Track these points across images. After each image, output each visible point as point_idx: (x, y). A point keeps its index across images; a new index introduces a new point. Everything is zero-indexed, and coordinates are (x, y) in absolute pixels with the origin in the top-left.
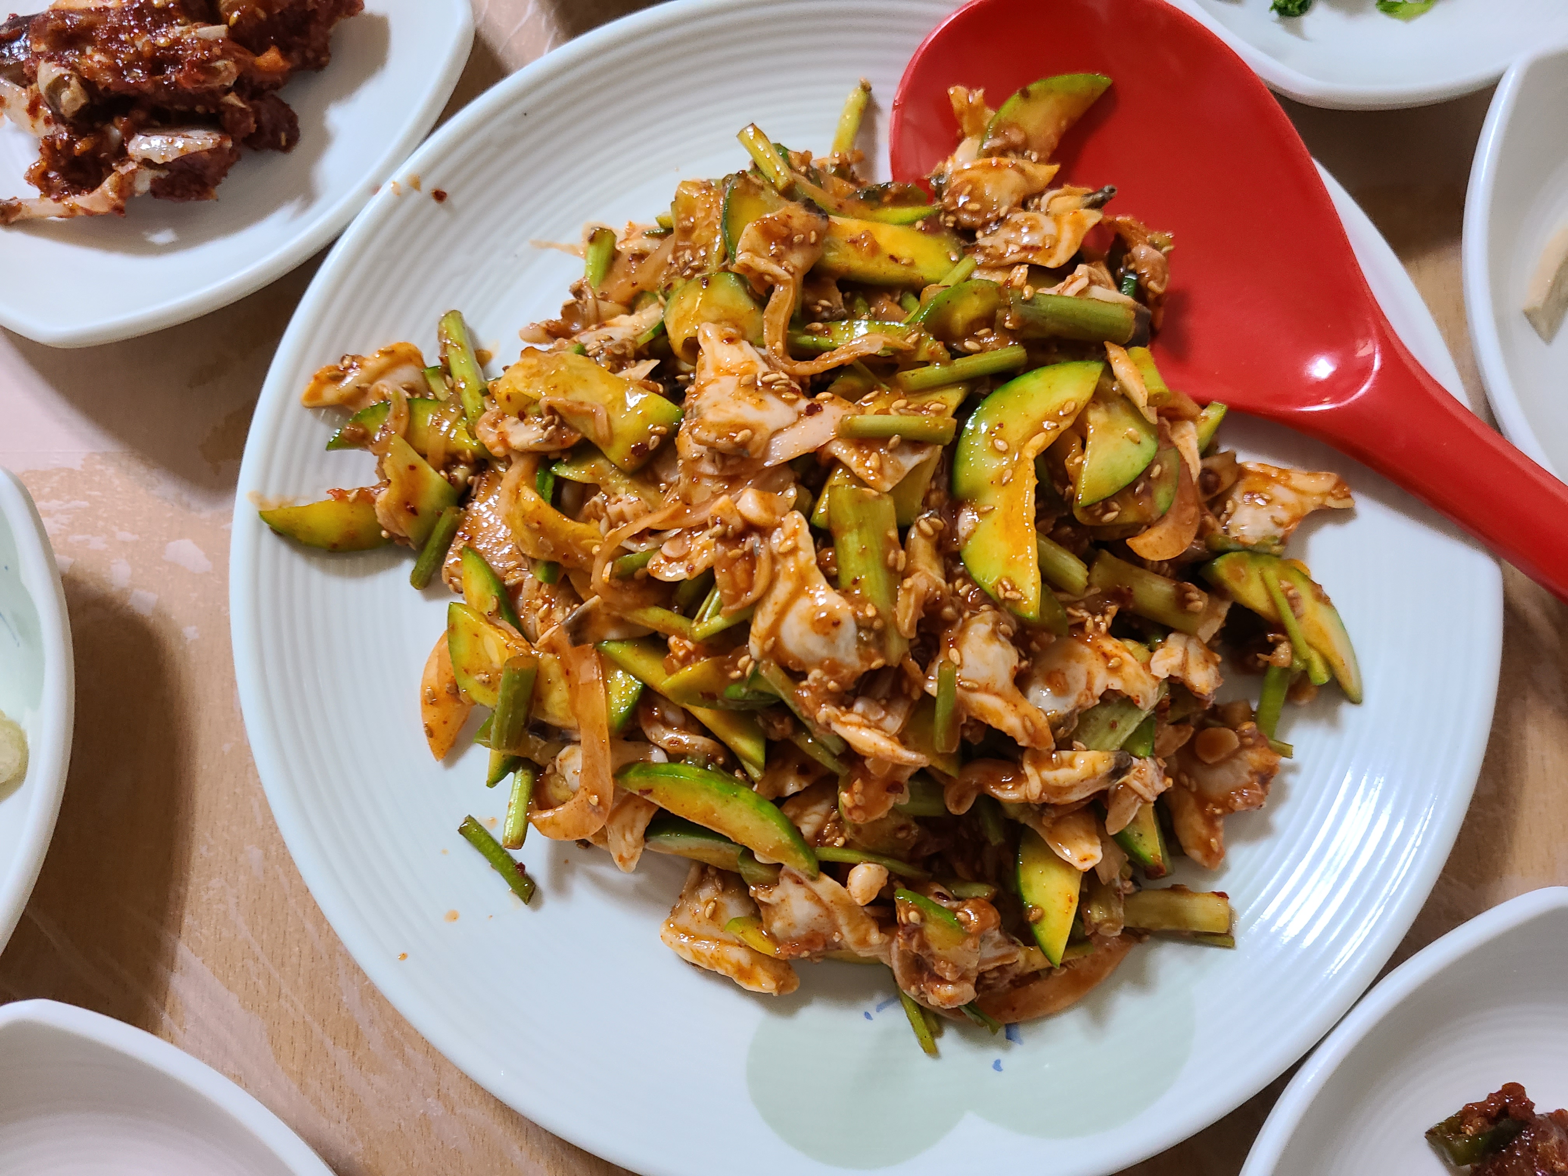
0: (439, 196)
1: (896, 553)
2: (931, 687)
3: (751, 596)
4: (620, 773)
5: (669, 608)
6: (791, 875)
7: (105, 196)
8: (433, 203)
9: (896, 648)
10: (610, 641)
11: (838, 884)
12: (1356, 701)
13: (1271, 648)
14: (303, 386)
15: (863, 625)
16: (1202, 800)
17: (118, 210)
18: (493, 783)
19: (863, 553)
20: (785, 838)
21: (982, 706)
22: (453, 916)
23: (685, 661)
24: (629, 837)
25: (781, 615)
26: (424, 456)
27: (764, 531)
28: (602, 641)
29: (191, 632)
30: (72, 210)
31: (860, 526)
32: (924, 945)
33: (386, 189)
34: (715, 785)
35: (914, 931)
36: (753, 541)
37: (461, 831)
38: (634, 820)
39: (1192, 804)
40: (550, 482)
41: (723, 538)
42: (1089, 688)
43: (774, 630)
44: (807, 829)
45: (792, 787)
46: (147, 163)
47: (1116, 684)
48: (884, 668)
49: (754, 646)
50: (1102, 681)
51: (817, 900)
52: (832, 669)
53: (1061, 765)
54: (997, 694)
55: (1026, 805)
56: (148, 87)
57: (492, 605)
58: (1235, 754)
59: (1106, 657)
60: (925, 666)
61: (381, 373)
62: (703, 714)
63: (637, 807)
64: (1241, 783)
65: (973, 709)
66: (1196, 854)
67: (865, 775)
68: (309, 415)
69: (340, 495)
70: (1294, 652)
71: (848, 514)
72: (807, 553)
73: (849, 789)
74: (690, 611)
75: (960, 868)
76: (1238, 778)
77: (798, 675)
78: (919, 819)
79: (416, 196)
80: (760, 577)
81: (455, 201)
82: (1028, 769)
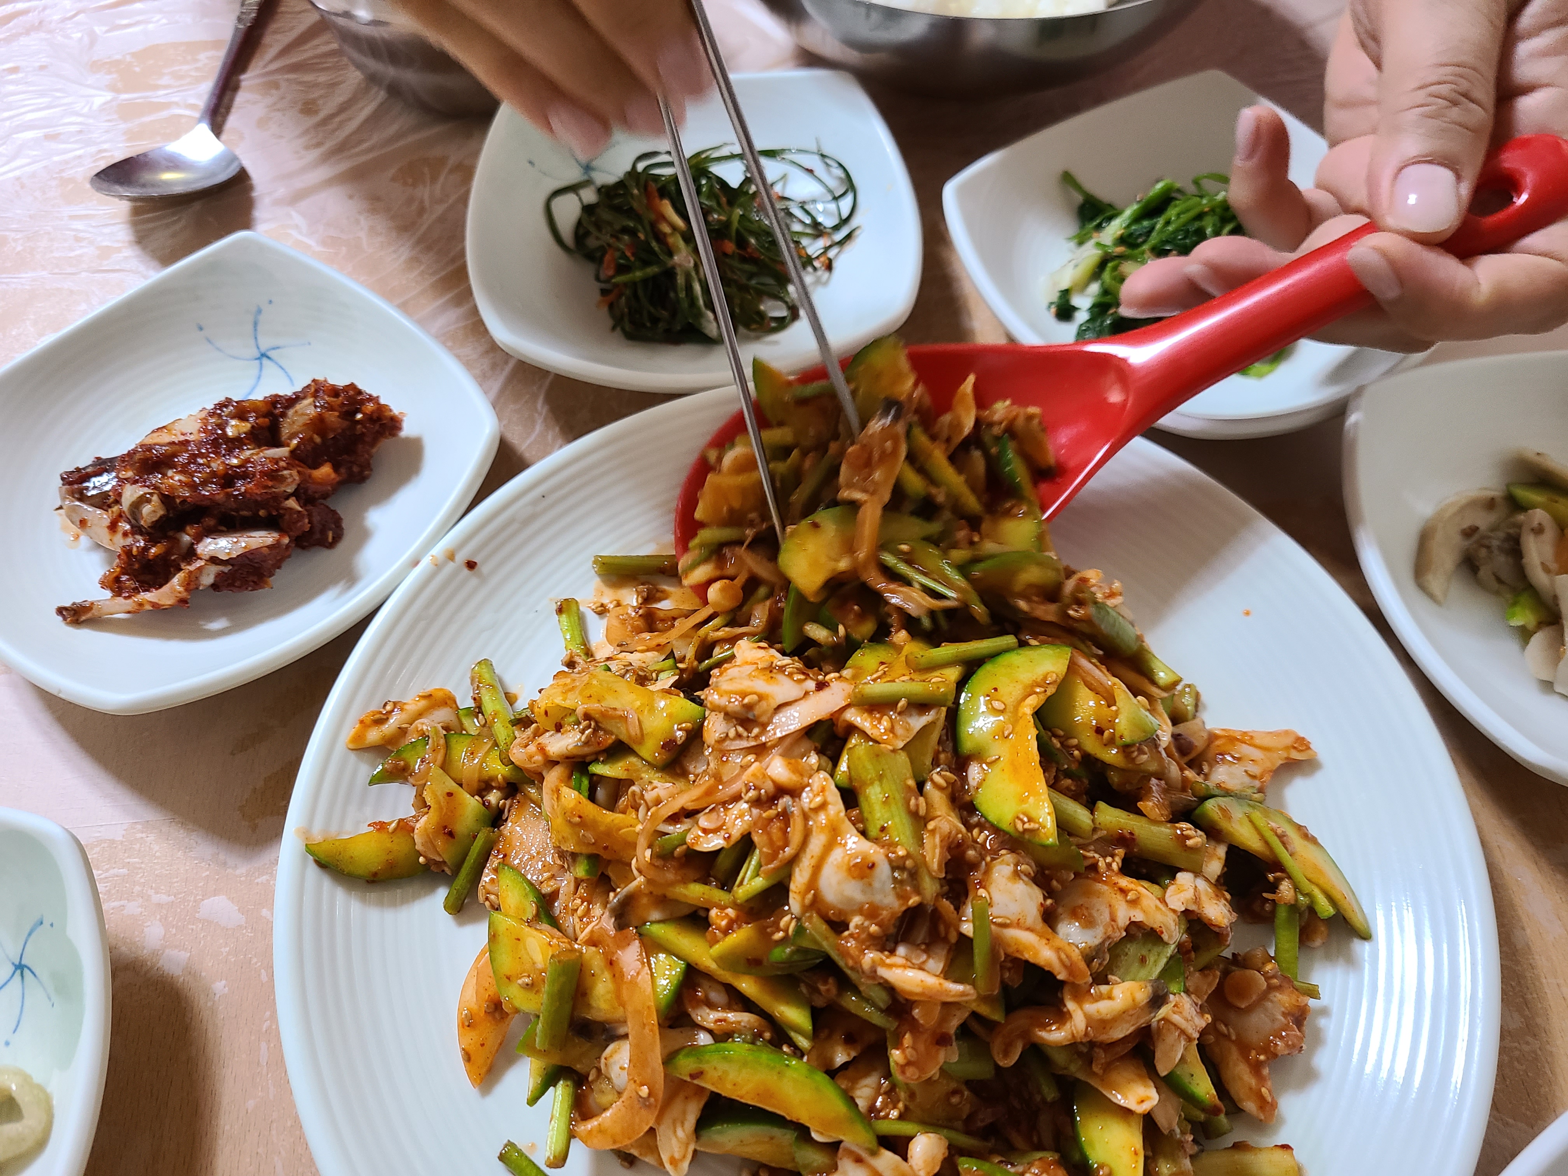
0: (471, 565)
1: (917, 799)
2: (967, 928)
3: (787, 854)
4: (669, 1060)
5: (706, 882)
6: (850, 1153)
7: (173, 590)
8: (466, 571)
9: (930, 887)
10: (652, 922)
11: (897, 1158)
12: (1366, 937)
13: (1274, 887)
14: (352, 730)
15: (897, 866)
16: (1244, 1048)
17: (183, 601)
18: (533, 1100)
19: (886, 802)
20: (841, 1108)
21: (1017, 942)
23: (726, 932)
24: (680, 1133)
25: (817, 869)
26: (461, 785)
27: (794, 792)
28: (645, 924)
29: (220, 987)
30: (141, 605)
31: (881, 778)
33: (426, 562)
34: (766, 1056)
36: (786, 800)
37: (502, 1157)
38: (684, 1113)
39: (1234, 1054)
40: (586, 782)
41: (757, 802)
42: (1113, 919)
43: (813, 884)
44: (862, 1104)
45: (840, 1057)
46: (214, 560)
47: (1138, 917)
48: (920, 907)
49: (795, 904)
50: (1124, 915)
52: (872, 913)
53: (1100, 997)
54: (1029, 929)
55: (1071, 1045)
56: (220, 497)
57: (531, 909)
58: (1264, 996)
59: (1123, 891)
60: (958, 907)
61: (420, 715)
62: (747, 986)
63: (687, 1098)
64: (1277, 1025)
65: (1009, 946)
66: (1250, 1106)
67: (914, 1027)
68: (353, 756)
69: (381, 826)
70: (1296, 888)
71: (868, 770)
72: (836, 806)
73: (898, 1045)
74: (727, 882)
75: (1018, 1141)
76: (1273, 1020)
77: (838, 926)
78: (969, 1083)
79: (451, 566)
80: (795, 833)
81: (484, 568)
82: (1071, 1005)
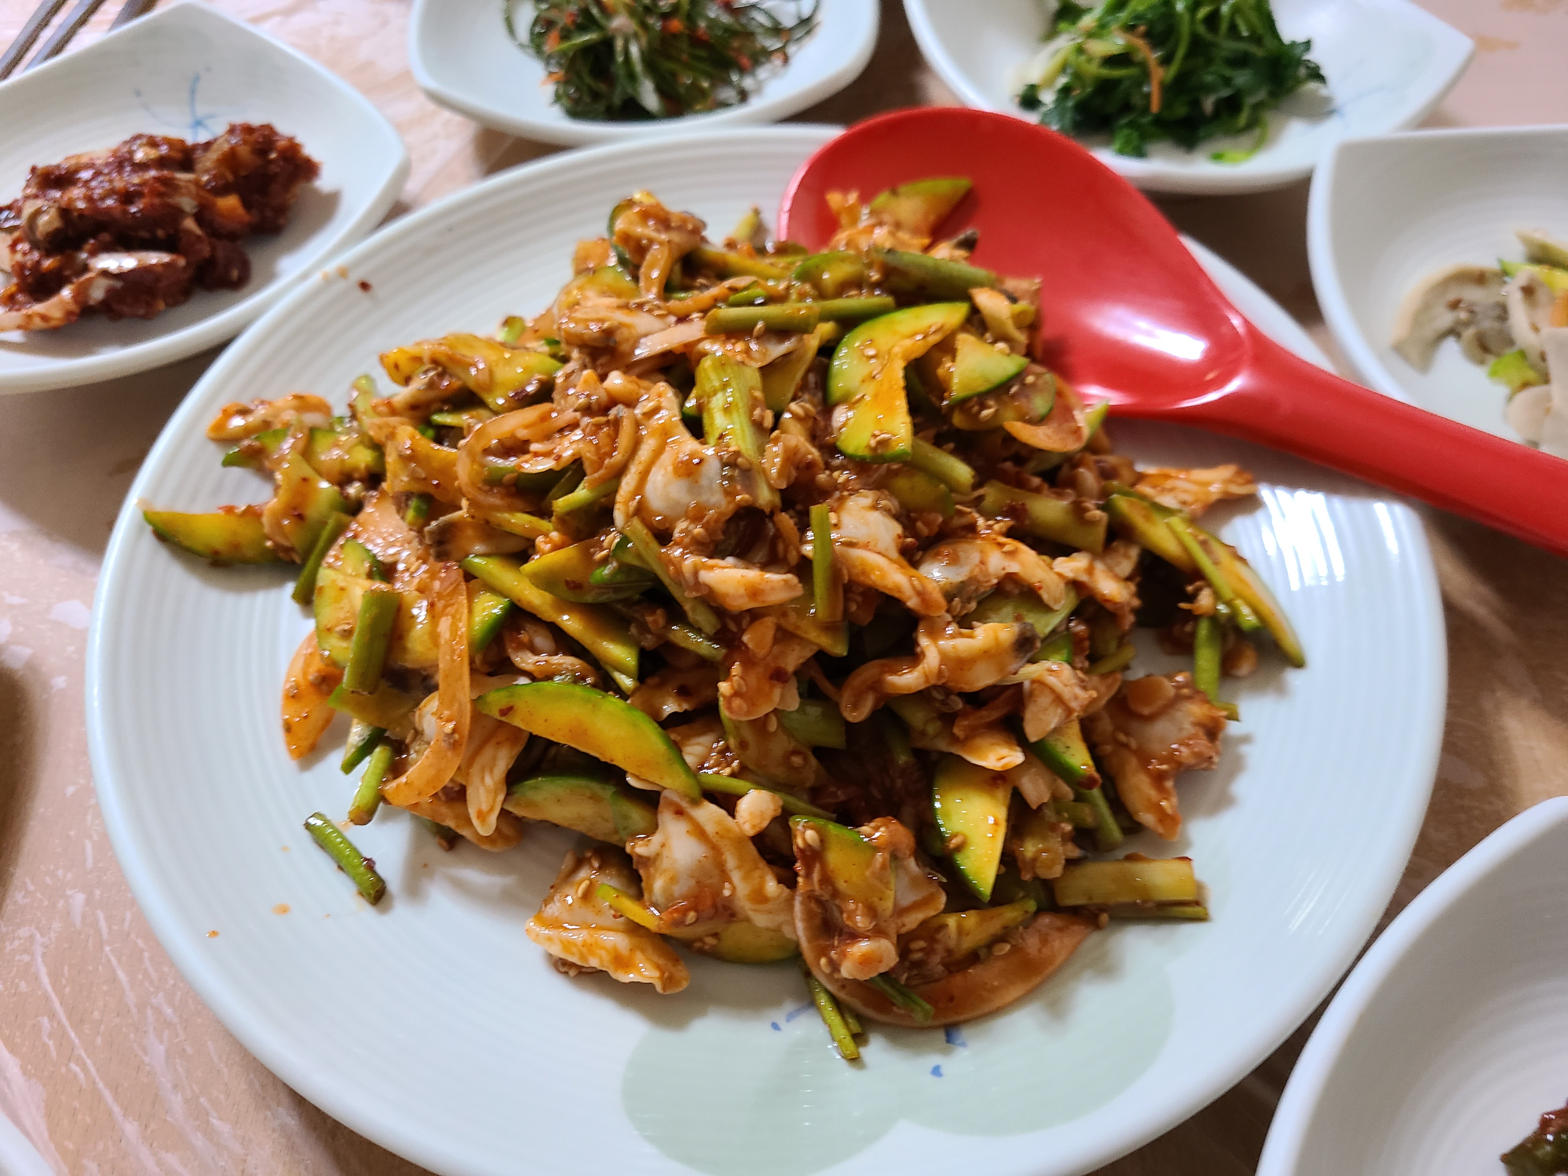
0: (365, 286)
1: (763, 411)
2: (808, 549)
4: (479, 697)
6: (671, 803)
7: (61, 302)
8: (359, 291)
9: (764, 492)
10: (477, 556)
11: (723, 812)
12: (1298, 663)
13: (1192, 598)
14: (211, 418)
15: (728, 473)
16: (1144, 758)
17: (72, 317)
18: (348, 770)
19: (728, 408)
21: (864, 566)
22: (284, 910)
24: (488, 780)
25: (645, 473)
26: (320, 473)
28: (467, 556)
30: (29, 317)
31: (726, 387)
32: (827, 880)
33: (316, 278)
35: (814, 856)
36: (618, 410)
37: (308, 826)
38: (494, 759)
39: (1133, 763)
40: (430, 428)
41: (587, 411)
42: (982, 563)
43: (639, 489)
45: (670, 707)
46: (105, 273)
47: (1014, 569)
49: (620, 517)
50: (998, 564)
51: (699, 832)
52: (698, 517)
54: (880, 556)
56: (117, 214)
58: (1171, 705)
59: (1000, 545)
60: (802, 528)
61: (286, 413)
63: (498, 743)
64: (1185, 734)
65: (855, 566)
66: (1147, 818)
67: (744, 655)
69: (229, 510)
70: (1217, 596)
71: (712, 380)
72: (670, 406)
73: (727, 676)
76: (1181, 729)
77: (663, 536)
78: (818, 753)
79: (343, 284)
80: (624, 440)
81: (379, 290)
82: (924, 642)
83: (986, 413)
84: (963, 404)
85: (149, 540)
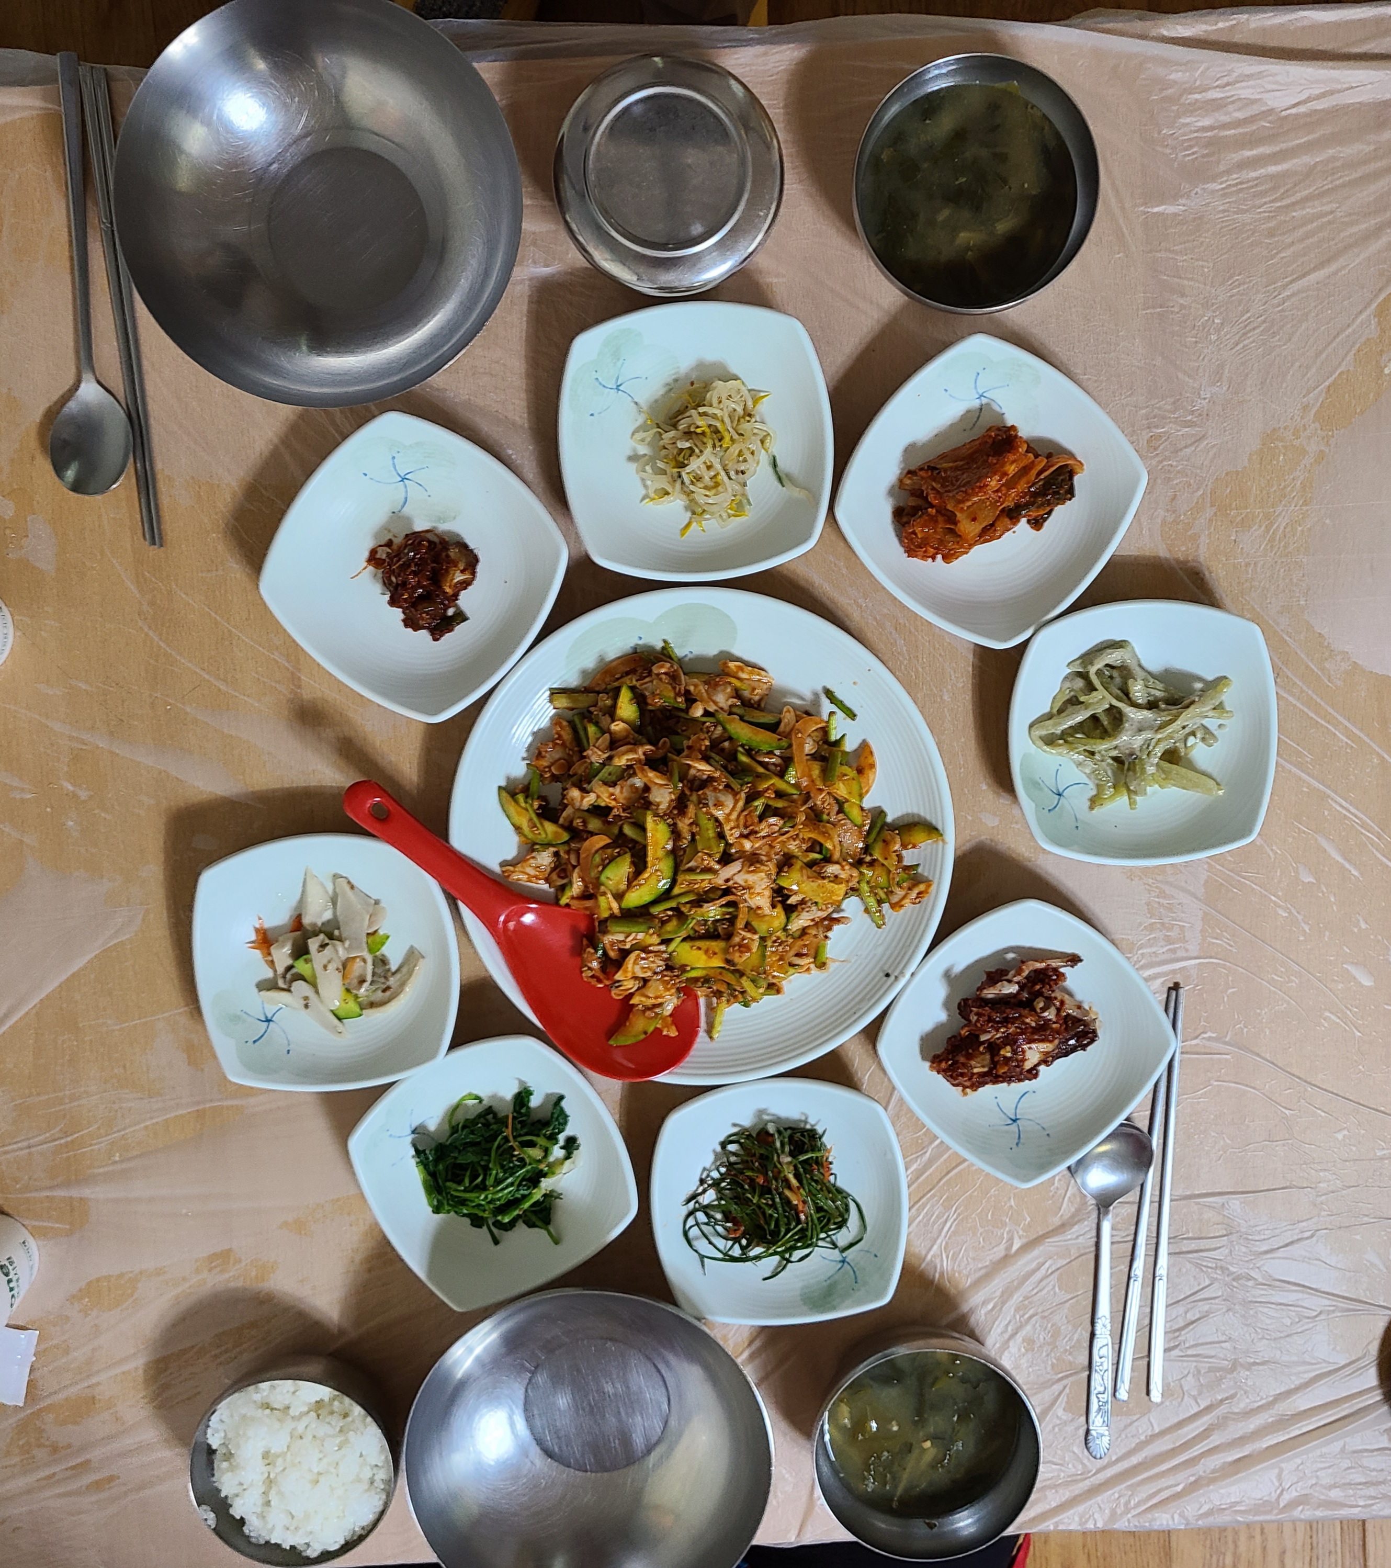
0: (888, 975)
1: (696, 831)
2: (681, 785)
3: (745, 813)
4: (790, 746)
5: (776, 808)
6: (725, 711)
7: (1029, 968)
8: (890, 972)
9: (694, 798)
10: (797, 794)
11: (708, 709)
12: (501, 788)
13: (541, 807)
14: (933, 888)
15: (706, 805)
16: (564, 745)
17: (1023, 962)
18: (844, 735)
19: (708, 830)
20: (728, 727)
21: (662, 779)
22: (855, 683)
23: (768, 789)
24: (787, 721)
25: (734, 807)
26: (883, 865)
27: (743, 836)
28: (800, 794)
29: (984, 787)
30: (1043, 962)
31: (709, 839)
32: (674, 688)
33: (908, 975)
34: (754, 744)
35: (678, 694)
36: (746, 832)
37: (855, 715)
38: (785, 726)
39: (568, 744)
40: (824, 852)
41: (756, 832)
42: (622, 788)
43: (736, 802)
44: (720, 728)
45: (726, 744)
46: (1009, 981)
47: (611, 789)
48: (698, 791)
49: (743, 795)
50: (617, 790)
51: (715, 703)
52: (715, 789)
53: (631, 760)
54: (657, 784)
55: (642, 744)
56: (1008, 1011)
57: (846, 805)
58: (552, 764)
59: (615, 799)
60: (683, 792)
61: (904, 898)
62: (761, 770)
63: (784, 732)
64: (549, 753)
65: (665, 778)
66: (565, 723)
67: (700, 751)
68: (931, 878)
69: (914, 847)
70: (532, 806)
71: (713, 843)
72: (727, 828)
73: (706, 746)
74: (767, 807)
75: (659, 713)
76: (550, 755)
77: (728, 786)
78: (678, 734)
79: (896, 974)
80: (742, 822)
81: (882, 974)
82: (643, 757)
83: (617, 850)
84: (626, 853)
85: (940, 827)
